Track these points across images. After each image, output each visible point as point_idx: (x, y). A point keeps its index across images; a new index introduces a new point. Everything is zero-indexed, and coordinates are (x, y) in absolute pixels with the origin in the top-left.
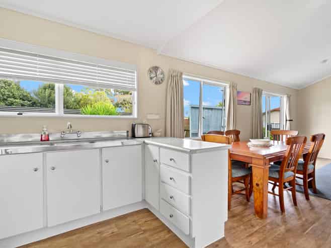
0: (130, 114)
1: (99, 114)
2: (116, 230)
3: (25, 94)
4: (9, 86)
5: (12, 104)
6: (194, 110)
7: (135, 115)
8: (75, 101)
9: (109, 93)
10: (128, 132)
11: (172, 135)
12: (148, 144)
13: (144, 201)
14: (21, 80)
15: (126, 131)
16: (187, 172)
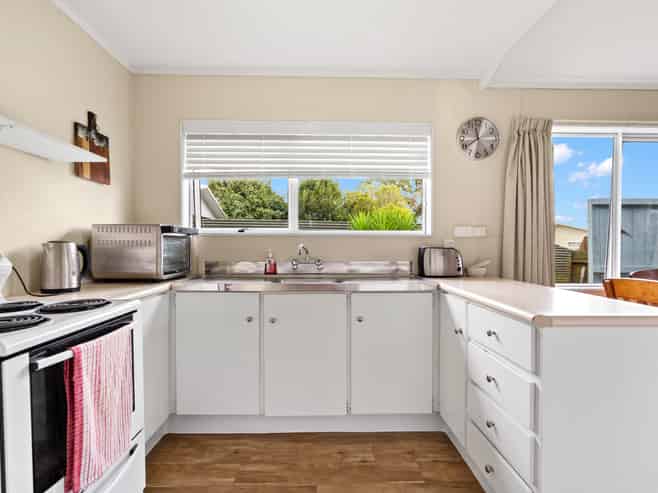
0: (418, 227)
1: (378, 229)
2: (371, 457)
3: (277, 200)
4: (259, 188)
5: (261, 216)
6: (597, 211)
7: (427, 228)
8: (345, 206)
9: (406, 187)
10: (411, 263)
11: (520, 276)
12: (445, 292)
13: (437, 414)
14: (273, 178)
15: (408, 263)
16: (528, 371)
